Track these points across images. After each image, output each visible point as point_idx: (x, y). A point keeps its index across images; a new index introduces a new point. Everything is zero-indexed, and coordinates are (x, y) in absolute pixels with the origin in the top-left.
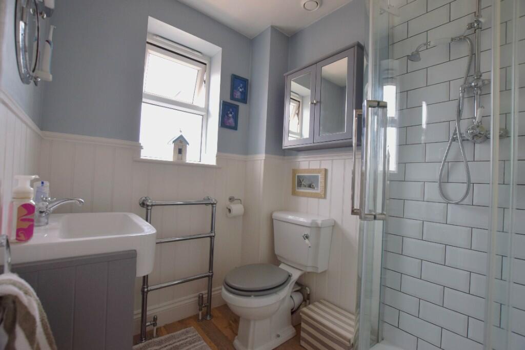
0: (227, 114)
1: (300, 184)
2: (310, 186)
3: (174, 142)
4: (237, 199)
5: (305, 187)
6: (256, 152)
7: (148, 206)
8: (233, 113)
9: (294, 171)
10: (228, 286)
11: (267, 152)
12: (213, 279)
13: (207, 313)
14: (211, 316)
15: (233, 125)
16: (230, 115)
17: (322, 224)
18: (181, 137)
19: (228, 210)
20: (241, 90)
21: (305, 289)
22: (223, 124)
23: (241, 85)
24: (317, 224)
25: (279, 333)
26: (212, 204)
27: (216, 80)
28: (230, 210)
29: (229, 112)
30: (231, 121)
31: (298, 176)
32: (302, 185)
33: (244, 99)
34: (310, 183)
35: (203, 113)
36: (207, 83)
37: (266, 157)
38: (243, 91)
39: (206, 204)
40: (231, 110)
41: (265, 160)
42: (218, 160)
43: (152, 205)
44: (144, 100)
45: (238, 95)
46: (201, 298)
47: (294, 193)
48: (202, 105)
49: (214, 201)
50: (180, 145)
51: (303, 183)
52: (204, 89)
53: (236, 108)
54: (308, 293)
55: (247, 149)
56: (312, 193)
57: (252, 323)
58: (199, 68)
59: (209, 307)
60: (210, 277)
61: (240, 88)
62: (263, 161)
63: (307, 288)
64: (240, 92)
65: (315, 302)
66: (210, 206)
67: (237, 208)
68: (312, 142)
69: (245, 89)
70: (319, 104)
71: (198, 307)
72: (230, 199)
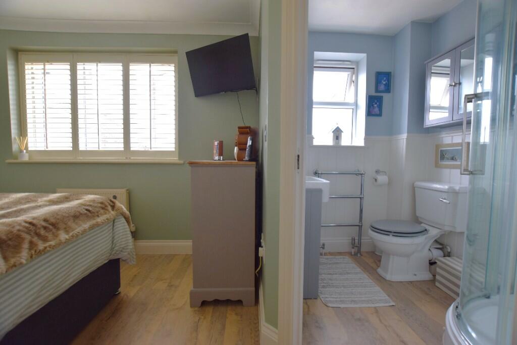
0: (373, 105)
1: (443, 157)
2: (453, 159)
3: (333, 132)
4: (383, 172)
5: (448, 159)
6: (400, 133)
7: (319, 174)
8: (378, 103)
9: (437, 146)
10: (373, 228)
11: (408, 132)
12: (362, 228)
13: (358, 252)
14: (361, 255)
15: (378, 112)
16: (376, 106)
17: (459, 190)
18: (338, 128)
19: (374, 180)
20: (384, 83)
21: (446, 248)
22: (369, 113)
23: (385, 78)
24: (454, 190)
25: (416, 273)
26: (361, 174)
27: (363, 78)
28: (376, 180)
29: (374, 103)
30: (376, 110)
31: (441, 151)
32: (445, 158)
33: (388, 89)
34: (453, 156)
35: (353, 107)
36: (356, 83)
37: (407, 136)
38: (386, 83)
39: (356, 174)
40: (376, 101)
41: (406, 139)
42: (365, 143)
43: (321, 174)
44: (314, 106)
45: (382, 87)
46: (353, 239)
47: (437, 166)
48: (352, 101)
49: (362, 172)
50: (337, 133)
51: (445, 156)
52: (353, 88)
53: (380, 99)
54: (449, 251)
55: (392, 130)
56: (454, 165)
57: (391, 257)
58: (349, 73)
59: (359, 248)
60: (360, 227)
61: (384, 81)
62: (405, 140)
63: (448, 247)
64: (384, 84)
65: (453, 256)
66: (360, 176)
67: (382, 179)
68: (451, 119)
69: (388, 81)
70: (458, 85)
71: (351, 246)
72: (376, 172)
